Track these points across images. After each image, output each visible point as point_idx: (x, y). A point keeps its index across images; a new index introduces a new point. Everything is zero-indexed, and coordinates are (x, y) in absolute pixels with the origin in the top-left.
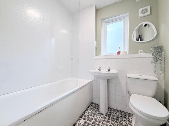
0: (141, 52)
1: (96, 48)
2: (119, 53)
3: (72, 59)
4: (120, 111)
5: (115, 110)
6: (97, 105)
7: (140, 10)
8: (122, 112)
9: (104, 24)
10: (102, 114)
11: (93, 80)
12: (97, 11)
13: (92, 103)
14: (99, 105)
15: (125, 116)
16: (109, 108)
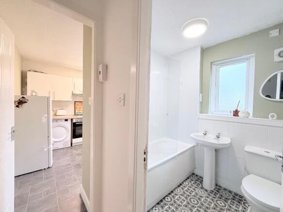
0: (273, 116)
1: (201, 103)
2: (236, 113)
3: (167, 114)
4: (233, 193)
5: (225, 190)
6: (201, 177)
7: (277, 51)
8: (237, 195)
9: (214, 67)
10: (206, 190)
11: (195, 145)
12: (204, 51)
13: (193, 174)
14: (203, 179)
15: (240, 200)
16: (216, 185)
